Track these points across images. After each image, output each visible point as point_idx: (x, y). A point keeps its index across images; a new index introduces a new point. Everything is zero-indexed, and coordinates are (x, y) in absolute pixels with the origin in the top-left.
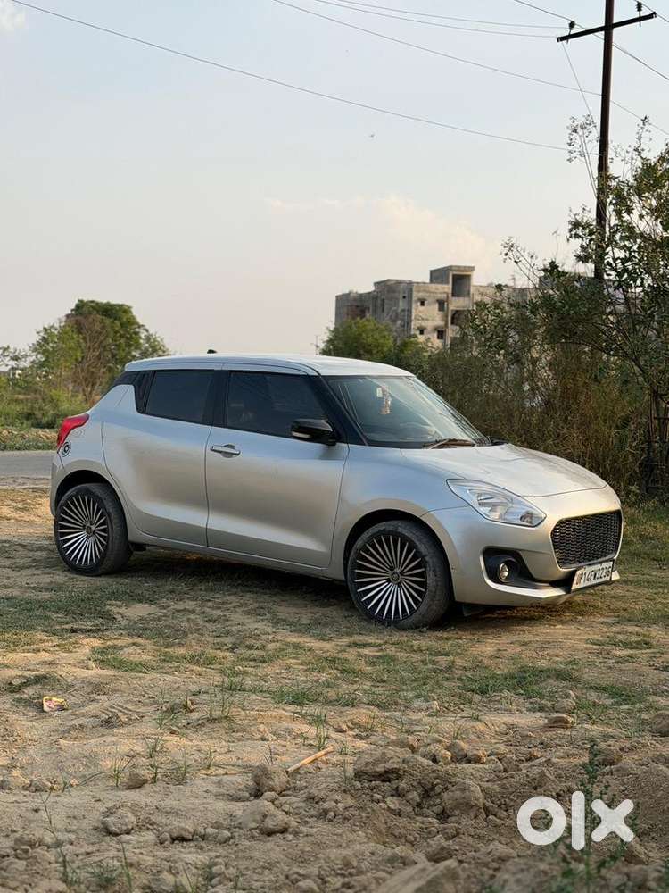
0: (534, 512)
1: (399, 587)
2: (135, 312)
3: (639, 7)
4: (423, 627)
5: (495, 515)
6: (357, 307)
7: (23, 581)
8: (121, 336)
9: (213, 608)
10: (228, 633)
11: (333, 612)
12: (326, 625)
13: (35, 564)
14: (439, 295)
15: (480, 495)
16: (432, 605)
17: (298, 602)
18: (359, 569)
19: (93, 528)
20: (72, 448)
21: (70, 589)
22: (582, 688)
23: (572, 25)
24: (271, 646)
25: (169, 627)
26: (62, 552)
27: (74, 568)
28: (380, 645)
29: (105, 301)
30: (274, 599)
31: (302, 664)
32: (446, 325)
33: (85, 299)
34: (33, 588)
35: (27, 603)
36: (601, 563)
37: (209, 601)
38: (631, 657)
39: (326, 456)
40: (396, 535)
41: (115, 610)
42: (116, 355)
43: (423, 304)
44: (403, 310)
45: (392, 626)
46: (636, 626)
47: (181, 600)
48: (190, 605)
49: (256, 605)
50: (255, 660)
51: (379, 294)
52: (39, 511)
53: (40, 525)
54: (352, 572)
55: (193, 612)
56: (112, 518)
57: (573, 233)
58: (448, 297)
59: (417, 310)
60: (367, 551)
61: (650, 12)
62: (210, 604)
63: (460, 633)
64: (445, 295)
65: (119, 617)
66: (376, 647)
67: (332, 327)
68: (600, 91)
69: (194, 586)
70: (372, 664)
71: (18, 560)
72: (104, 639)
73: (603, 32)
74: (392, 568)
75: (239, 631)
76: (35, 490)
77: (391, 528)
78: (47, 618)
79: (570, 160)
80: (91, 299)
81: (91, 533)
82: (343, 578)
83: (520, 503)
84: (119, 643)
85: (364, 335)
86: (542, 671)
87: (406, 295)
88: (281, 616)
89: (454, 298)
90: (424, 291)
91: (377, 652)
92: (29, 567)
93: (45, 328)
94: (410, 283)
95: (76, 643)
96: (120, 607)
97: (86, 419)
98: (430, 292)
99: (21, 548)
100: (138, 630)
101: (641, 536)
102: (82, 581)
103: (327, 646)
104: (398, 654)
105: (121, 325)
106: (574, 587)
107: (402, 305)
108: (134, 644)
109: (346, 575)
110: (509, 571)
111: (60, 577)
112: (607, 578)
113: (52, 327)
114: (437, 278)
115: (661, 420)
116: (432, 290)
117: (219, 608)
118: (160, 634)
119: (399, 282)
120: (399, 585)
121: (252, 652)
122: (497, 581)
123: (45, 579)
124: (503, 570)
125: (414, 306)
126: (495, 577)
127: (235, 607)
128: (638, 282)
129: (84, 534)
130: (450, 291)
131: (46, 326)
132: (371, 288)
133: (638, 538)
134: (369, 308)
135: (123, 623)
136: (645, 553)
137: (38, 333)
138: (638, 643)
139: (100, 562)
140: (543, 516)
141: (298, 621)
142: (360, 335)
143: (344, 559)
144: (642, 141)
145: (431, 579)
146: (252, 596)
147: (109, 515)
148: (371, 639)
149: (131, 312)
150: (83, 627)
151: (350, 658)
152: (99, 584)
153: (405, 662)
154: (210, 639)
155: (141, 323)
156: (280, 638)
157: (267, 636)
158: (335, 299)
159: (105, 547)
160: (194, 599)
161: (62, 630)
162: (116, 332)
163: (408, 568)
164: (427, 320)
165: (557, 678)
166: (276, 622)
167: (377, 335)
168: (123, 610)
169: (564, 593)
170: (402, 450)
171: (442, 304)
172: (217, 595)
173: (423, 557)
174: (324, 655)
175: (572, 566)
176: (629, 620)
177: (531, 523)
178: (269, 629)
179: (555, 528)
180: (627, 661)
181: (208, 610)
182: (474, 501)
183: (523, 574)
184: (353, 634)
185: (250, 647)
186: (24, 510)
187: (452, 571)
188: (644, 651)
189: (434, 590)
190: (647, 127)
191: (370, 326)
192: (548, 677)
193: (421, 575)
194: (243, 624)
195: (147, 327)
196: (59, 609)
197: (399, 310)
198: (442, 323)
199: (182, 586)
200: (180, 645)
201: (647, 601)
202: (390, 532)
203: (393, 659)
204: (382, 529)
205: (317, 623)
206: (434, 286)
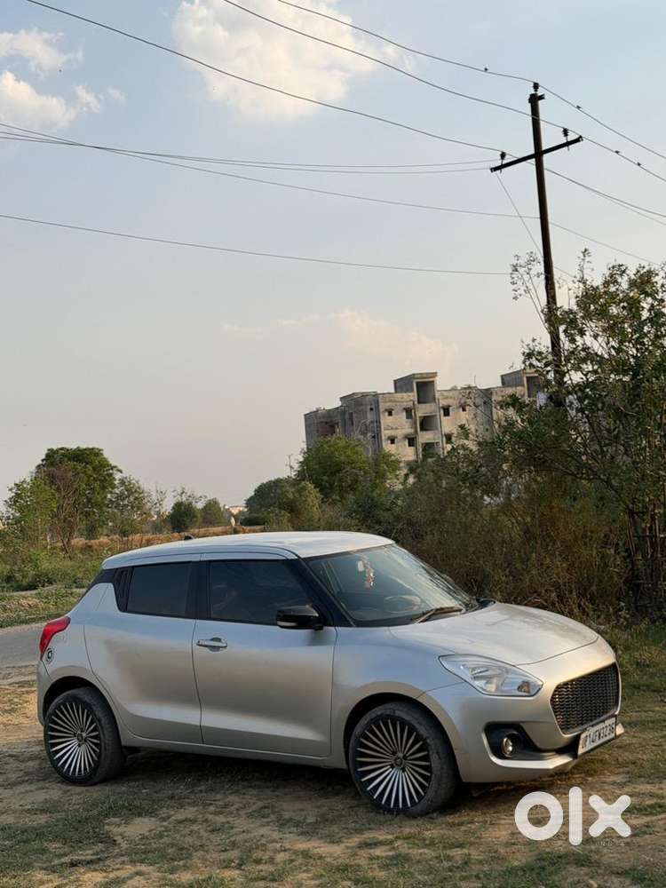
0: (531, 680)
1: (403, 772)
2: (106, 454)
3: (566, 132)
4: (433, 812)
5: (492, 688)
6: (326, 423)
7: (16, 804)
8: (95, 480)
9: (215, 813)
10: (234, 845)
11: (338, 804)
12: (333, 821)
13: (29, 778)
14: (405, 404)
15: (473, 669)
16: (439, 789)
17: (302, 794)
18: (361, 757)
19: (84, 735)
20: (56, 655)
21: (66, 807)
22: (603, 875)
23: (503, 156)
24: (280, 857)
25: (172, 845)
26: (54, 763)
27: (69, 779)
28: (391, 842)
29: (74, 447)
30: (277, 793)
31: (313, 879)
32: (416, 432)
33: (55, 448)
34: (28, 811)
35: (23, 832)
36: (603, 721)
37: (211, 804)
38: (648, 826)
39: (316, 641)
40: (394, 719)
41: (115, 830)
42: (91, 499)
43: (390, 414)
44: (372, 422)
45: (401, 815)
46: (648, 783)
47: (182, 807)
48: (189, 812)
49: (260, 804)
50: (264, 879)
51: (347, 409)
52: (27, 711)
53: (30, 727)
54: (355, 761)
55: (194, 821)
56: (103, 722)
57: (527, 363)
58: (414, 404)
59: (386, 420)
60: (367, 738)
61: (577, 137)
62: (212, 808)
63: (471, 814)
64: (412, 403)
65: (119, 839)
66: (386, 845)
67: (304, 446)
68: (538, 214)
69: (194, 786)
70: (385, 867)
71: (9, 776)
72: (105, 871)
73: (534, 160)
74: (394, 753)
75: (245, 841)
76: (21, 684)
77: (388, 713)
78: (44, 851)
79: (515, 298)
80: (60, 446)
81: (82, 741)
82: (345, 766)
83: (515, 672)
84: (121, 874)
85: (337, 453)
86: (560, 857)
87: (373, 406)
88: (286, 815)
89: (420, 406)
90: (391, 401)
91: (390, 850)
92: (22, 782)
93: (16, 484)
94: (376, 395)
95: (78, 880)
96: (119, 825)
97: (68, 622)
98: (395, 401)
99: (11, 760)
100: (141, 854)
101: (638, 664)
102: (79, 794)
103: (337, 849)
104: (410, 851)
105: (94, 469)
106: (581, 751)
107: (370, 417)
108: (138, 874)
109: (348, 763)
110: (512, 746)
111: (55, 792)
112: (613, 735)
113: (24, 482)
114: (401, 387)
115: (641, 539)
116: (400, 400)
117: (221, 813)
118: (163, 856)
119: (364, 395)
120: (404, 770)
121: (260, 867)
122: (502, 757)
123: (40, 797)
124: (507, 745)
125: (381, 416)
126: (500, 753)
127: (238, 810)
128: (600, 405)
129: (75, 742)
130: (416, 398)
131: (17, 482)
132: (338, 404)
133: (635, 666)
134: (338, 424)
135: (124, 845)
136: (644, 686)
137: (10, 490)
138: (652, 807)
139: (94, 770)
140: (541, 683)
141: (304, 819)
142: (333, 453)
143: (345, 747)
144: (585, 272)
145: (435, 762)
146: (255, 792)
147: (99, 720)
148: (381, 835)
149: (102, 454)
150: (83, 858)
151: (363, 862)
152: (95, 795)
153: (419, 862)
154: (215, 855)
155: (113, 464)
156: (288, 846)
157: (274, 844)
158: (303, 417)
159: (99, 756)
160: (194, 804)
161: (62, 865)
162: (89, 476)
163: (411, 752)
164: (397, 429)
165: (576, 864)
166: (283, 824)
167: (349, 453)
168: (122, 829)
169: (571, 759)
170: (391, 628)
171: (409, 412)
172: (218, 797)
173: (424, 740)
174: (335, 862)
175: (576, 729)
176: (640, 777)
177: (528, 692)
178: (276, 835)
179: (554, 695)
180: (645, 833)
181: (210, 817)
182: (467, 675)
183: (527, 747)
184: (362, 830)
185: (258, 862)
186: (12, 711)
187: (455, 752)
188: (660, 817)
189: (439, 773)
190: (587, 259)
191: (342, 443)
192: (567, 864)
193: (426, 758)
194: (248, 832)
195: (120, 468)
196: (57, 837)
197: (368, 423)
198: (411, 431)
199: (181, 790)
200: (186, 868)
201: (654, 748)
202: (389, 717)
203: (407, 858)
204: (379, 713)
205: (324, 820)
206: (399, 395)
